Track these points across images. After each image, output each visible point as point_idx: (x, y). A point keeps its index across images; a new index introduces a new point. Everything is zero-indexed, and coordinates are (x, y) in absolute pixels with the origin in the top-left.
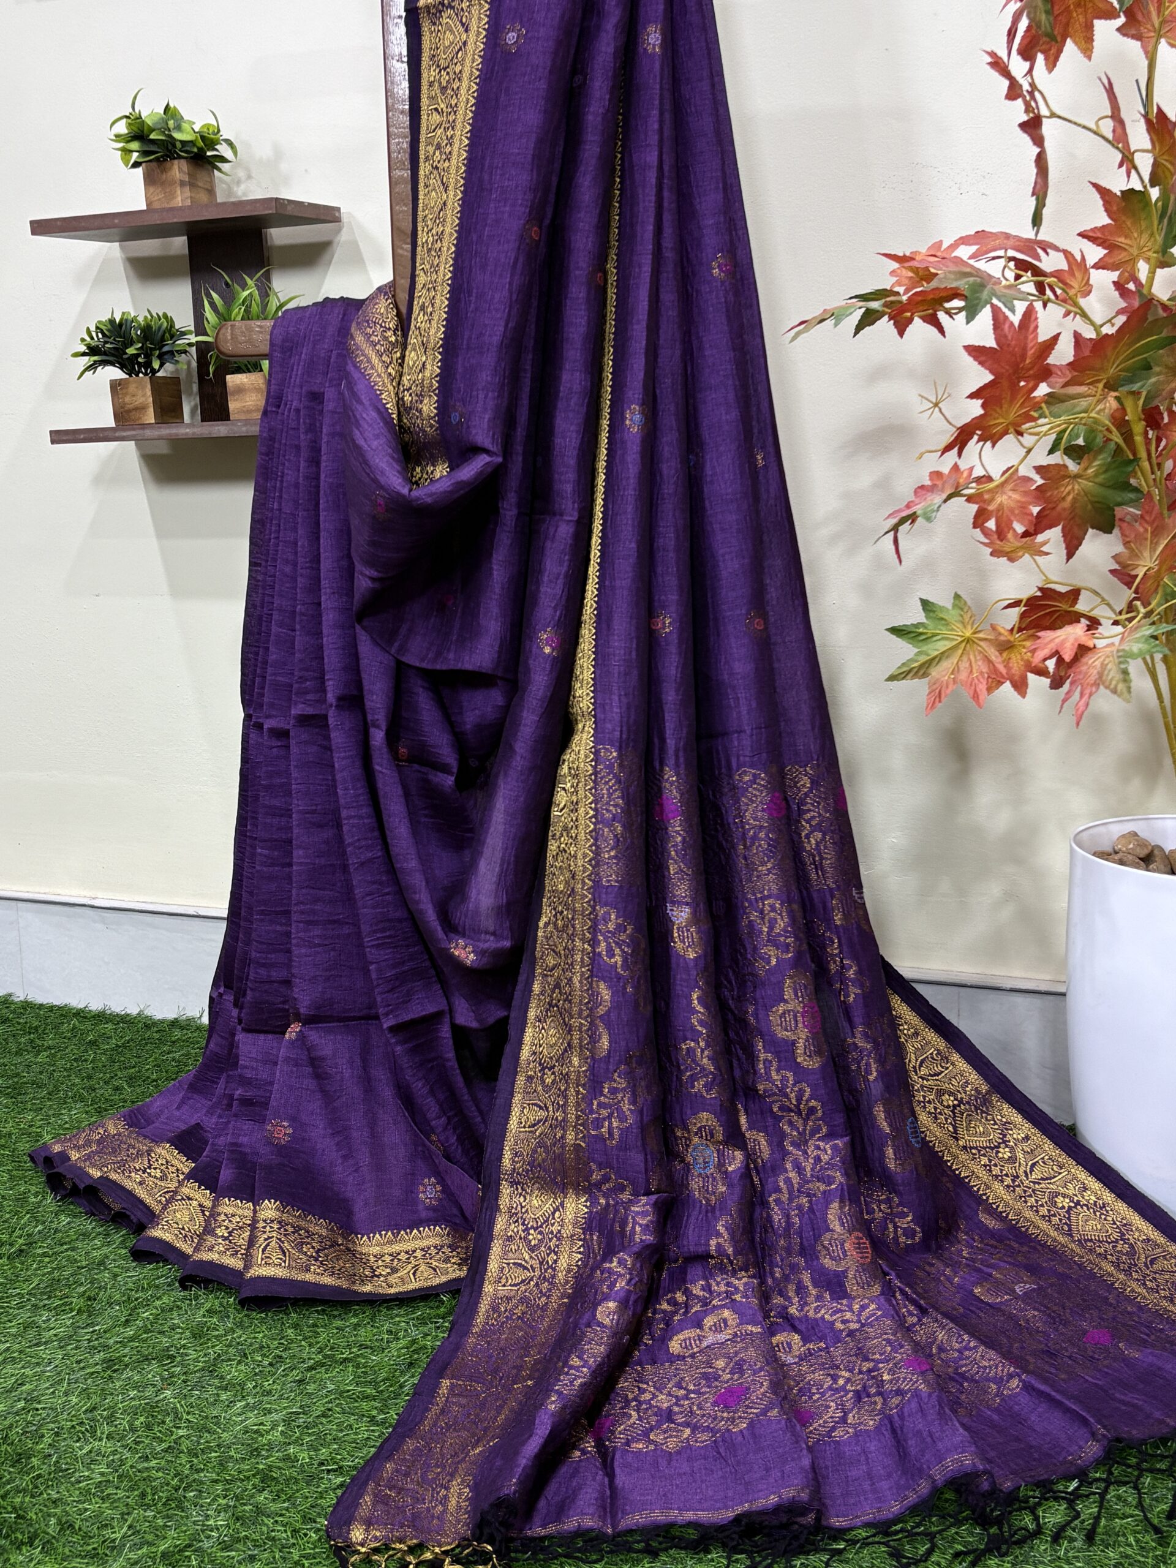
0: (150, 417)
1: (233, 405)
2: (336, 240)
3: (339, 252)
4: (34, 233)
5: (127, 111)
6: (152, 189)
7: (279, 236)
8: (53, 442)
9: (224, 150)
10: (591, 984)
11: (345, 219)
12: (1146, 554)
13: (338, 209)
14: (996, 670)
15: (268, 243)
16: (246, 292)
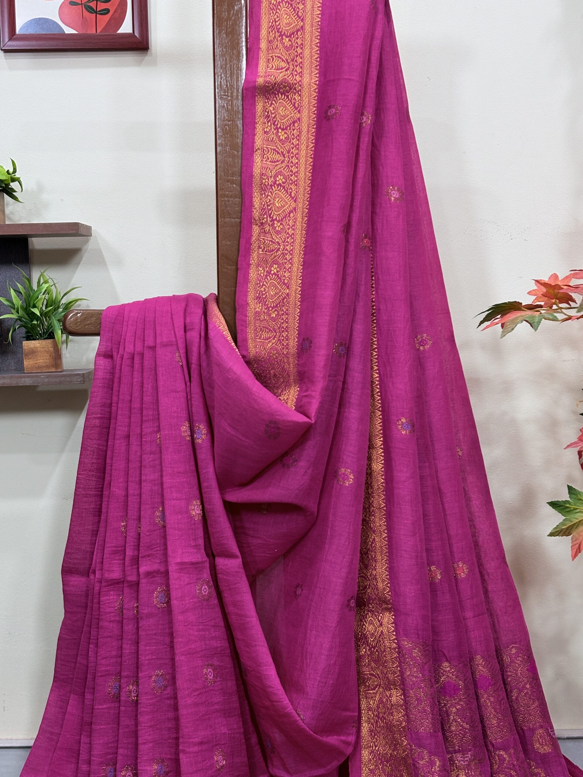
1: (27, 363)
2: (84, 248)
3: (86, 256)
7: (37, 243)
9: (14, 185)
11: (93, 235)
13: (89, 228)
15: (30, 247)
16: (47, 285)
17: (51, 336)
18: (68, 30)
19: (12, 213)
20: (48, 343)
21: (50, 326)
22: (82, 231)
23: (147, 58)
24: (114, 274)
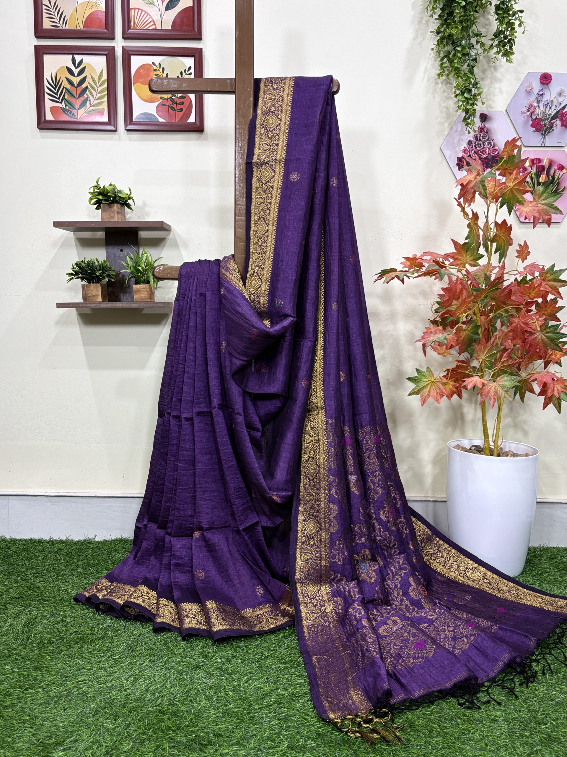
0: (100, 299)
1: (135, 296)
2: (168, 238)
3: (168, 242)
4: (54, 226)
5: (96, 184)
6: (104, 214)
7: (143, 234)
8: (57, 307)
9: (130, 202)
10: (329, 505)
12: (482, 355)
13: (170, 226)
14: (442, 392)
15: (139, 236)
16: (146, 255)
17: (148, 282)
18: (161, 120)
19: (130, 218)
20: (146, 286)
21: (148, 277)
22: (165, 226)
23: (203, 136)
24: (183, 252)
